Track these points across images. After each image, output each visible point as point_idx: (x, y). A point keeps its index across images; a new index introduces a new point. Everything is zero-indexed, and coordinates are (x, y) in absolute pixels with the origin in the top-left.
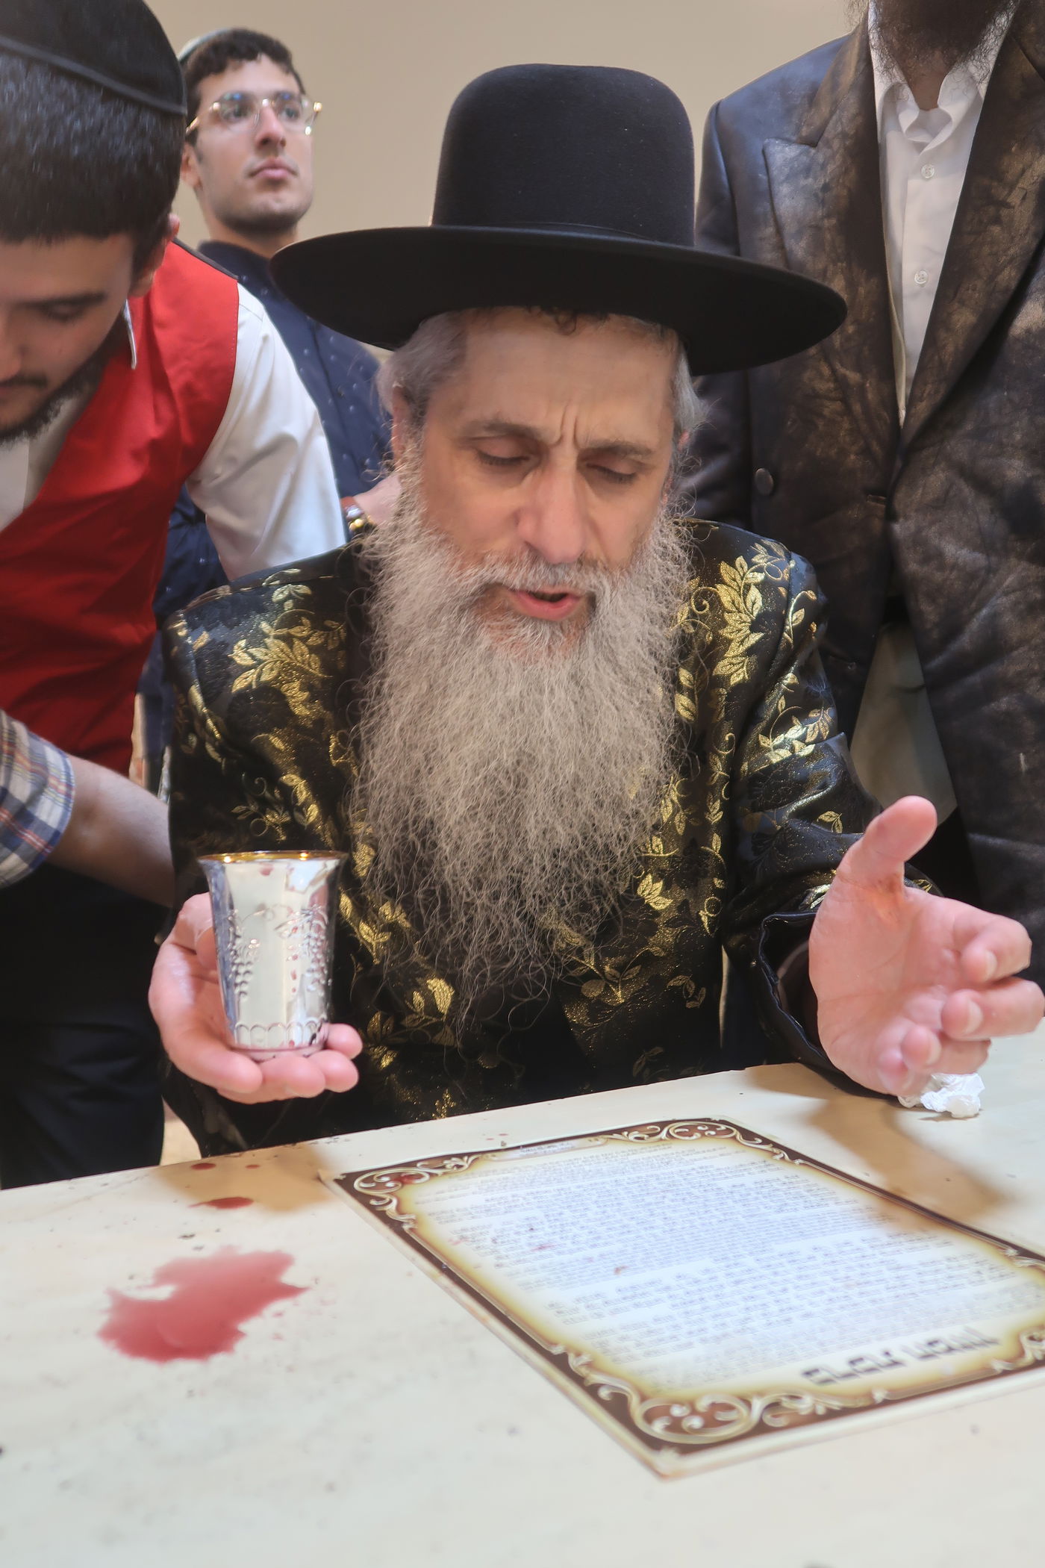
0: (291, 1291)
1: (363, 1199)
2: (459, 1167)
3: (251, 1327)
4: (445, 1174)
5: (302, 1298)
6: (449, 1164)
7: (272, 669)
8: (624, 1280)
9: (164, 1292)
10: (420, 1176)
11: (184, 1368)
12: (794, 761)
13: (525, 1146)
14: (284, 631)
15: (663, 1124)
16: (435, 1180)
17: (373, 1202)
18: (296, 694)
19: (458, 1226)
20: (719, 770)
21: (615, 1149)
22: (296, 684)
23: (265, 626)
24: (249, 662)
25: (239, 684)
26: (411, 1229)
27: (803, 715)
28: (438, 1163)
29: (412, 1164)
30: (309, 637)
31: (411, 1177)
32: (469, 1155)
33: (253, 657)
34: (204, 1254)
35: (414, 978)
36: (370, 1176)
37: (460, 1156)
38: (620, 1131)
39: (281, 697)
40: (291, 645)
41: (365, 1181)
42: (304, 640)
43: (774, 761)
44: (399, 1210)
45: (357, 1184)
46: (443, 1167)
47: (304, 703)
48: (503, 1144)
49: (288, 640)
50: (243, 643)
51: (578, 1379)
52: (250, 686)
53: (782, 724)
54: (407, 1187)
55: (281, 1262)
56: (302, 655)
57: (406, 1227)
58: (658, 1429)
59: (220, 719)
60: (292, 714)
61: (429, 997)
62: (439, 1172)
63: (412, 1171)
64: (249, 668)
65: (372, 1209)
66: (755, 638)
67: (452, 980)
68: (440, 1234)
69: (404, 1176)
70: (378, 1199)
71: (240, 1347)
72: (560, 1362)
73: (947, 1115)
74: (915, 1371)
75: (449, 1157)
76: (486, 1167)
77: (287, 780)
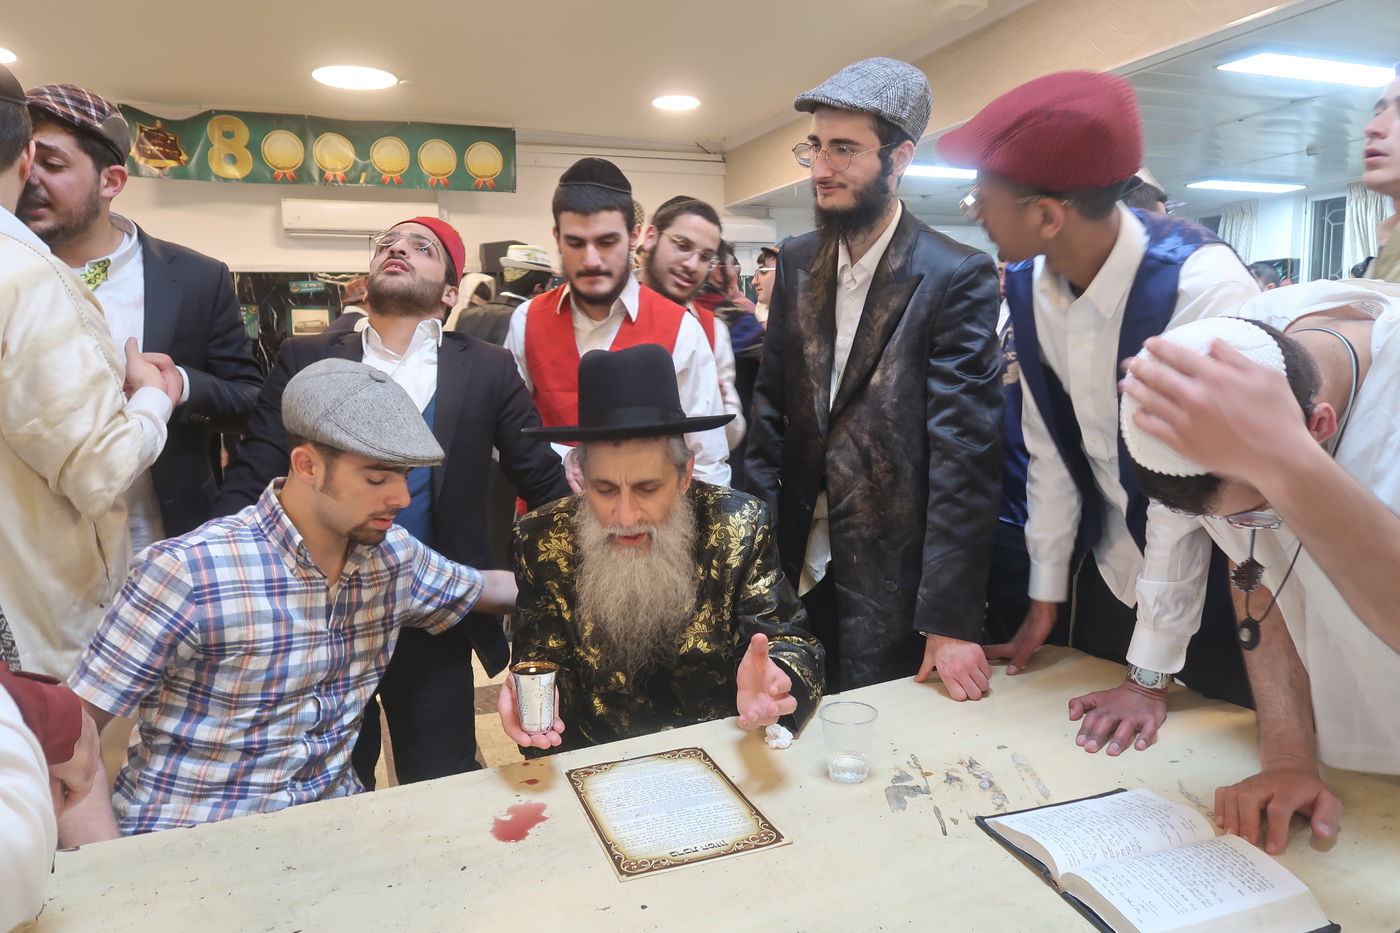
0: (544, 819)
1: (572, 782)
2: (606, 769)
3: (532, 831)
4: (601, 772)
5: (547, 821)
6: (603, 767)
7: (553, 553)
8: (639, 819)
9: (509, 818)
10: (592, 773)
11: (512, 844)
12: (761, 595)
13: (630, 760)
14: (558, 535)
15: (679, 751)
16: (597, 774)
17: (576, 785)
18: (563, 563)
19: (598, 795)
20: (728, 599)
21: (660, 762)
22: (563, 559)
23: (550, 533)
24: (544, 549)
25: (540, 559)
26: (584, 796)
27: (765, 575)
28: (600, 767)
29: (591, 767)
30: (568, 539)
31: (590, 773)
32: (611, 763)
33: (546, 547)
34: (522, 803)
35: (610, 673)
36: (576, 771)
37: (607, 764)
38: (663, 754)
39: (557, 565)
40: (561, 542)
41: (574, 774)
42: (566, 539)
43: (753, 595)
44: (582, 788)
45: (572, 775)
46: (601, 769)
47: (567, 567)
48: (623, 758)
49: (560, 539)
50: (542, 540)
51: (611, 852)
52: (545, 559)
53: (757, 579)
54: (587, 778)
55: (542, 807)
56: (565, 546)
57: (582, 795)
58: (625, 869)
60: (561, 572)
61: (617, 679)
62: (599, 771)
63: (590, 770)
64: (544, 552)
65: (574, 786)
66: (743, 547)
67: (625, 673)
68: (591, 798)
69: (587, 772)
70: (577, 783)
71: (527, 838)
72: (608, 847)
73: (778, 748)
74: (701, 853)
75: (604, 764)
76: (615, 769)
77: (560, 600)
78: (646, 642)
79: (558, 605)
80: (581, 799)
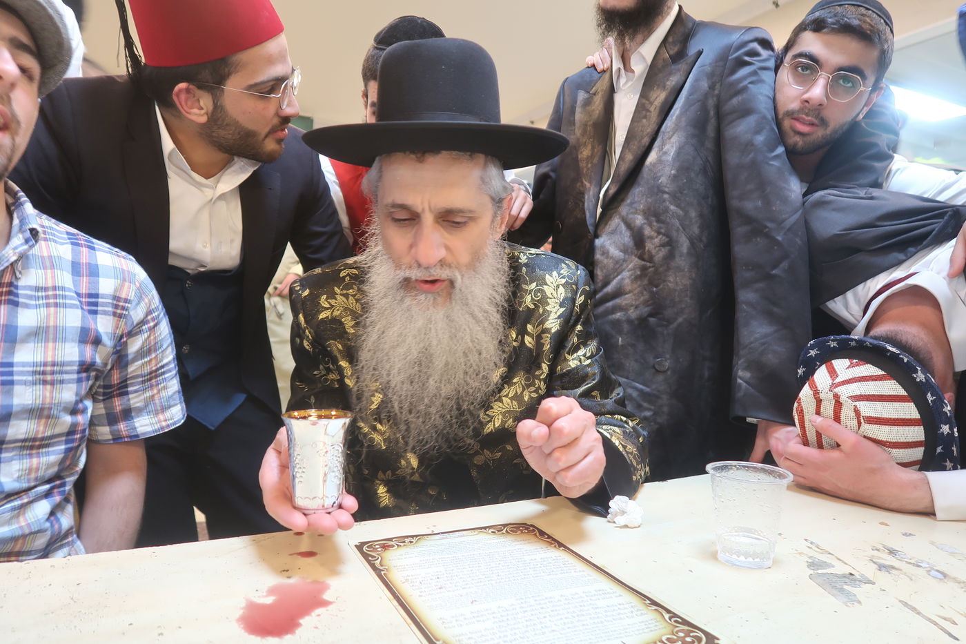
0: (325, 604)
1: (365, 556)
2: (411, 542)
3: (305, 621)
4: (404, 545)
5: (330, 607)
6: (407, 540)
7: (338, 310)
9: (270, 600)
10: (393, 546)
12: (582, 366)
13: (442, 533)
14: (345, 292)
15: (505, 526)
16: (400, 548)
17: (370, 558)
18: (348, 322)
19: (406, 573)
20: (546, 369)
21: (482, 536)
22: (349, 318)
23: (336, 289)
24: (328, 306)
25: (322, 316)
26: (384, 574)
27: (585, 344)
28: (403, 540)
29: (390, 540)
30: (355, 295)
31: (389, 546)
32: (416, 536)
33: (329, 303)
34: (291, 582)
35: (400, 454)
36: (370, 544)
37: (412, 537)
38: (485, 528)
39: (341, 323)
40: (347, 299)
41: (368, 547)
42: (354, 296)
43: (572, 366)
44: (381, 563)
45: (365, 548)
46: (404, 542)
47: (352, 327)
48: (433, 531)
49: (346, 296)
50: (325, 296)
52: (328, 317)
53: (577, 348)
54: (387, 551)
55: (323, 589)
56: (352, 304)
57: (382, 573)
59: (312, 331)
60: (347, 333)
61: (408, 462)
62: (402, 544)
63: (390, 543)
64: (327, 309)
65: (369, 562)
66: (563, 309)
68: (397, 577)
69: (386, 545)
70: (373, 557)
71: (298, 631)
75: (407, 537)
76: (424, 543)
77: (343, 363)
78: (435, 419)
79: (340, 370)
80: (380, 577)
